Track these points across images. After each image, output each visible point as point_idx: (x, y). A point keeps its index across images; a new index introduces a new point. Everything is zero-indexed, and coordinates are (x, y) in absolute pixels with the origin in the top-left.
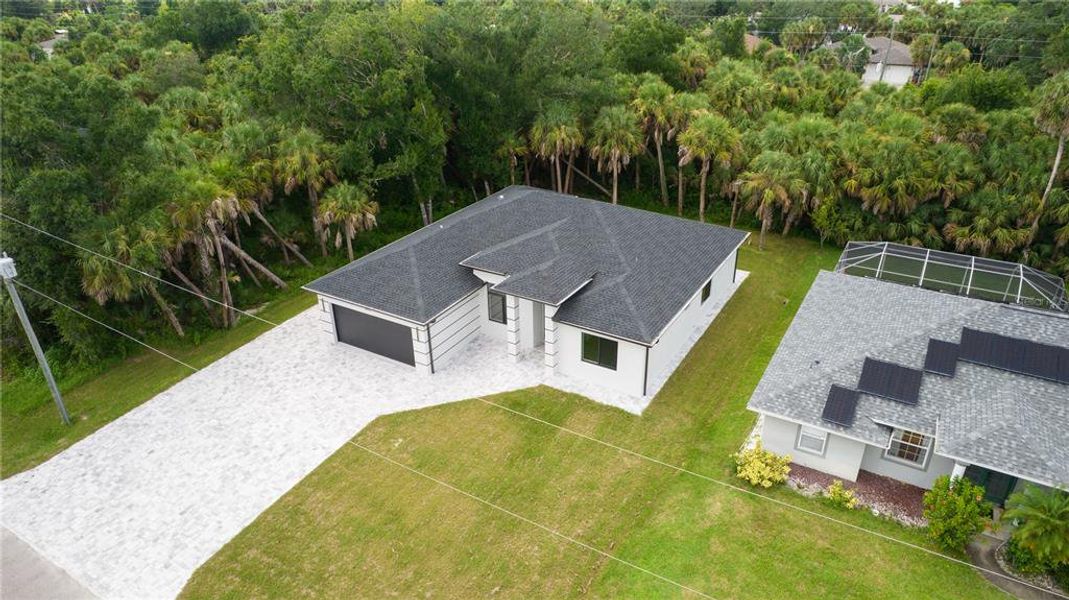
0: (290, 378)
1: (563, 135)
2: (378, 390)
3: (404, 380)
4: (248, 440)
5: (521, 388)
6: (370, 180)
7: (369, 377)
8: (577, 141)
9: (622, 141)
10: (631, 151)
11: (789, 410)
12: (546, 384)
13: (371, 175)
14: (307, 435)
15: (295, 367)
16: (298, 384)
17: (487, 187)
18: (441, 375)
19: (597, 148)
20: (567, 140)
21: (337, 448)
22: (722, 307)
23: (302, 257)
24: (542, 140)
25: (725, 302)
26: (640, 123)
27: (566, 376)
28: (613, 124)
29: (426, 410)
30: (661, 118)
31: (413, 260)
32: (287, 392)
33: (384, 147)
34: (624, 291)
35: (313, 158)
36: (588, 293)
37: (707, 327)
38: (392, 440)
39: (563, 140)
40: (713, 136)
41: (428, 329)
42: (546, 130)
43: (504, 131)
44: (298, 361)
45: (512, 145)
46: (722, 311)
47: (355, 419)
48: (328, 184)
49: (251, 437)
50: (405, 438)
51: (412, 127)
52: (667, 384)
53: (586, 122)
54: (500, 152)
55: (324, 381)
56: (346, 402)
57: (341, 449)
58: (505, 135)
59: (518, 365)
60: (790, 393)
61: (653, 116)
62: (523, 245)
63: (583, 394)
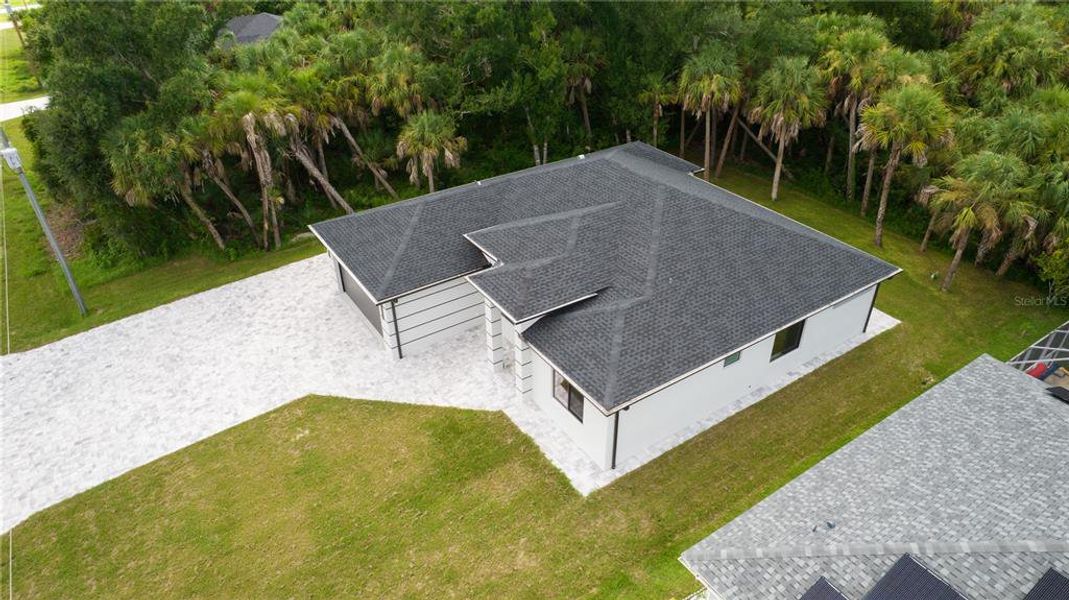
0: (270, 322)
1: (714, 87)
2: (333, 362)
3: (366, 357)
4: (186, 381)
5: (474, 409)
6: (453, 113)
7: (339, 344)
8: (733, 96)
9: (790, 104)
10: (801, 120)
11: (735, 588)
12: (508, 412)
13: (457, 107)
14: (234, 394)
15: (285, 310)
16: (274, 330)
17: (628, 137)
18: (407, 362)
19: (759, 109)
20: (717, 95)
21: (245, 420)
22: (818, 365)
23: (387, 185)
24: (686, 90)
25: (829, 359)
26: (825, 84)
27: (538, 409)
28: (783, 81)
29: (360, 403)
30: (855, 81)
31: (415, 219)
32: (257, 337)
33: (488, 75)
34: (619, 323)
35: (402, 79)
36: (577, 313)
37: (776, 390)
38: (299, 429)
39: (713, 94)
40: (907, 117)
41: (393, 308)
42: (694, 78)
43: (651, 71)
44: (293, 303)
45: (656, 91)
46: (815, 373)
47: (287, 390)
48: (414, 111)
49: (189, 379)
50: (312, 431)
51: (523, 53)
52: (655, 461)
53: (752, 73)
54: (644, 97)
55: (296, 335)
56: (296, 367)
57: (247, 422)
58: (651, 77)
59: (496, 376)
60: (753, 562)
61: (847, 78)
62: (540, 228)
63: (538, 441)
